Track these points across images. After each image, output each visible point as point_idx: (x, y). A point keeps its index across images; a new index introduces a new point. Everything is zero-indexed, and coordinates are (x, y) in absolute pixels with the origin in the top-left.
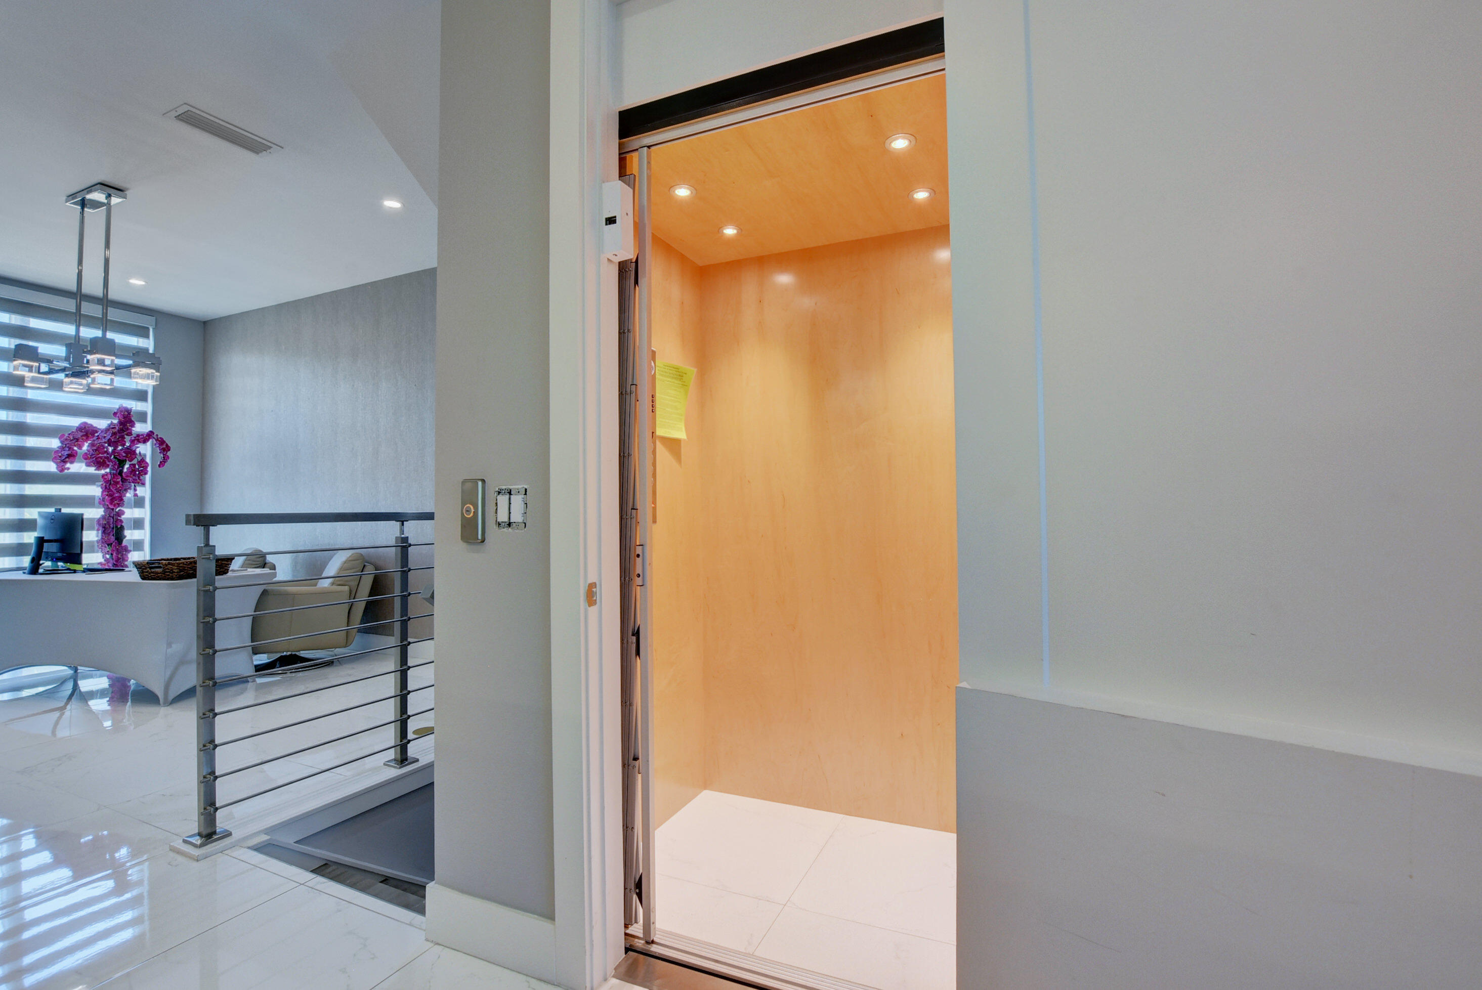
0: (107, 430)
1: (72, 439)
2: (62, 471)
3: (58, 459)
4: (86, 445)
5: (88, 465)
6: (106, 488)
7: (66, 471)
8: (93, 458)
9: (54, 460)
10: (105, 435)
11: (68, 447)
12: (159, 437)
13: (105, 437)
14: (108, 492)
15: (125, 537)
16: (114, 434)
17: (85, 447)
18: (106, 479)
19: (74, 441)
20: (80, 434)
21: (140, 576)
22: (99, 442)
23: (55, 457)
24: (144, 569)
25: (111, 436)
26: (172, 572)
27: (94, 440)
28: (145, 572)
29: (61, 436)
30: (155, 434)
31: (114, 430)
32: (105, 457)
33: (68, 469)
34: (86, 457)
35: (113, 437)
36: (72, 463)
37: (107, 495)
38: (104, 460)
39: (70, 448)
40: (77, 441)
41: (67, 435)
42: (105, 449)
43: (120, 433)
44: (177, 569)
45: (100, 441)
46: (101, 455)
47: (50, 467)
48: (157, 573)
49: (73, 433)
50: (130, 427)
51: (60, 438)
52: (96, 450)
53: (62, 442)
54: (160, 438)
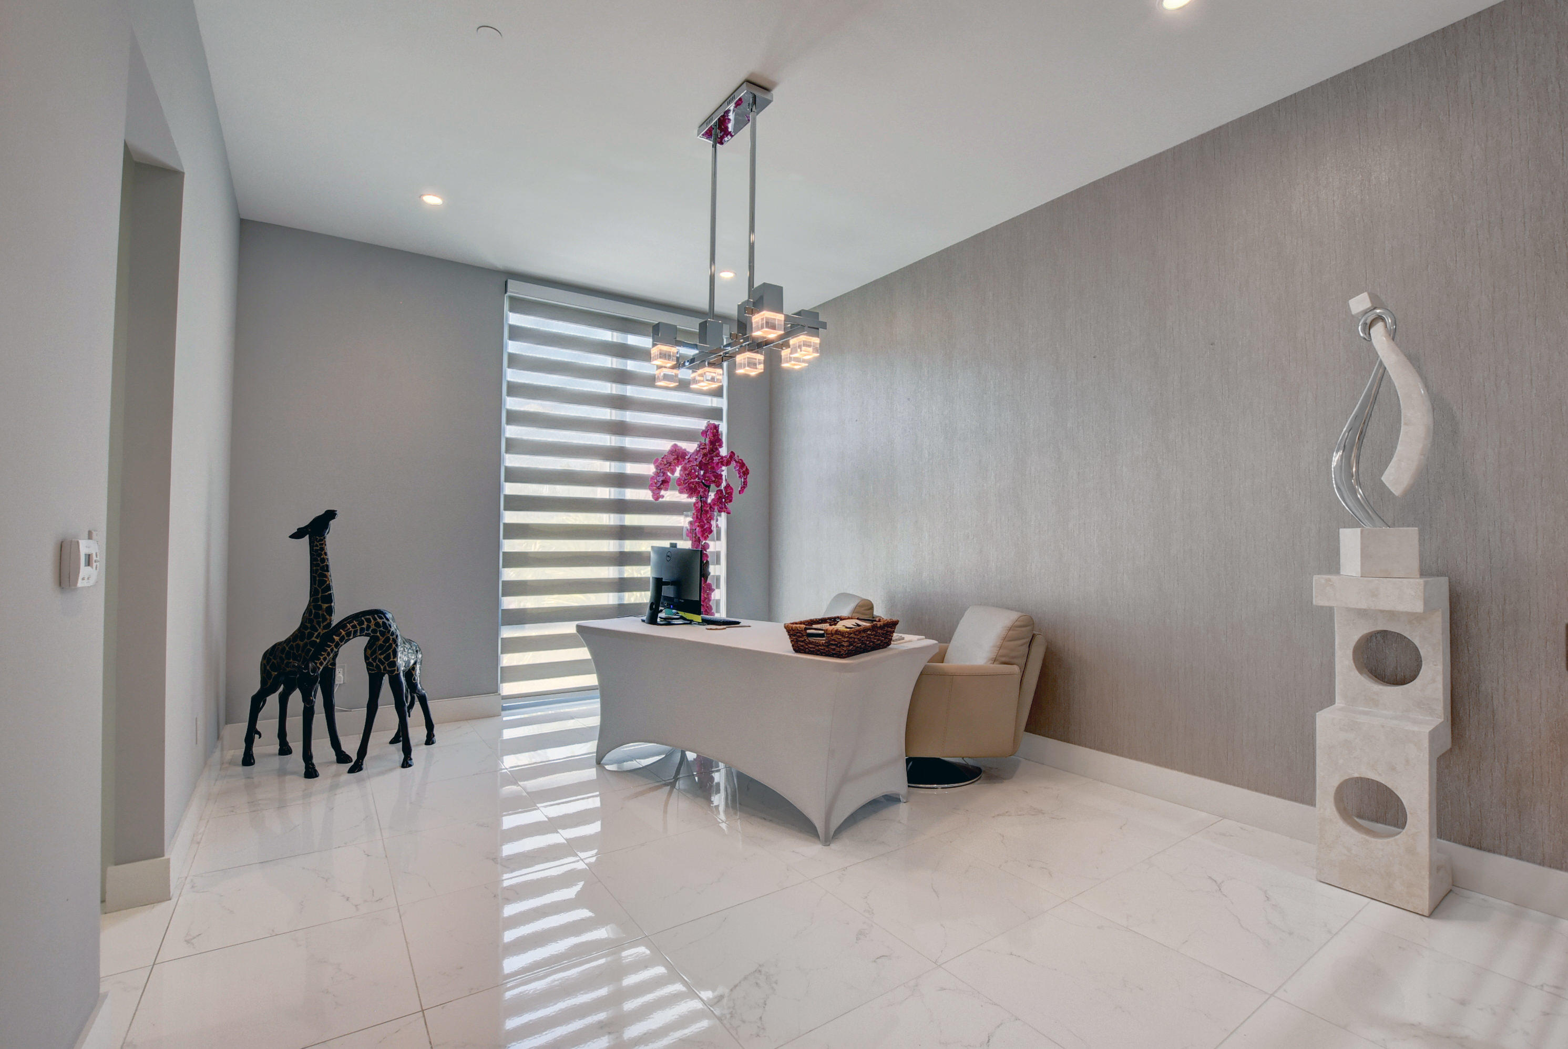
0: (697, 452)
1: (665, 463)
2: (657, 499)
3: (654, 486)
4: (678, 469)
5: (681, 492)
6: (697, 517)
7: (660, 500)
8: (686, 483)
9: (650, 487)
10: (696, 457)
11: (663, 472)
12: (740, 458)
13: (696, 459)
14: (699, 523)
15: (710, 573)
16: (705, 455)
17: (677, 473)
18: (697, 507)
19: (667, 466)
20: (671, 458)
21: (793, 646)
22: (690, 465)
23: (652, 484)
24: (799, 637)
25: (702, 458)
26: (839, 645)
27: (686, 464)
28: (800, 641)
29: (655, 461)
30: (736, 456)
31: (705, 451)
32: (697, 483)
33: (663, 497)
34: (679, 482)
35: (704, 459)
36: (666, 489)
37: (698, 526)
38: (695, 486)
39: (664, 474)
40: (670, 466)
41: (660, 459)
42: (697, 473)
43: (710, 454)
44: (847, 641)
45: (692, 464)
46: (692, 480)
47: (645, 495)
48: (817, 645)
49: (666, 457)
50: (718, 447)
51: (655, 463)
52: (688, 474)
53: (657, 467)
54: (740, 460)
